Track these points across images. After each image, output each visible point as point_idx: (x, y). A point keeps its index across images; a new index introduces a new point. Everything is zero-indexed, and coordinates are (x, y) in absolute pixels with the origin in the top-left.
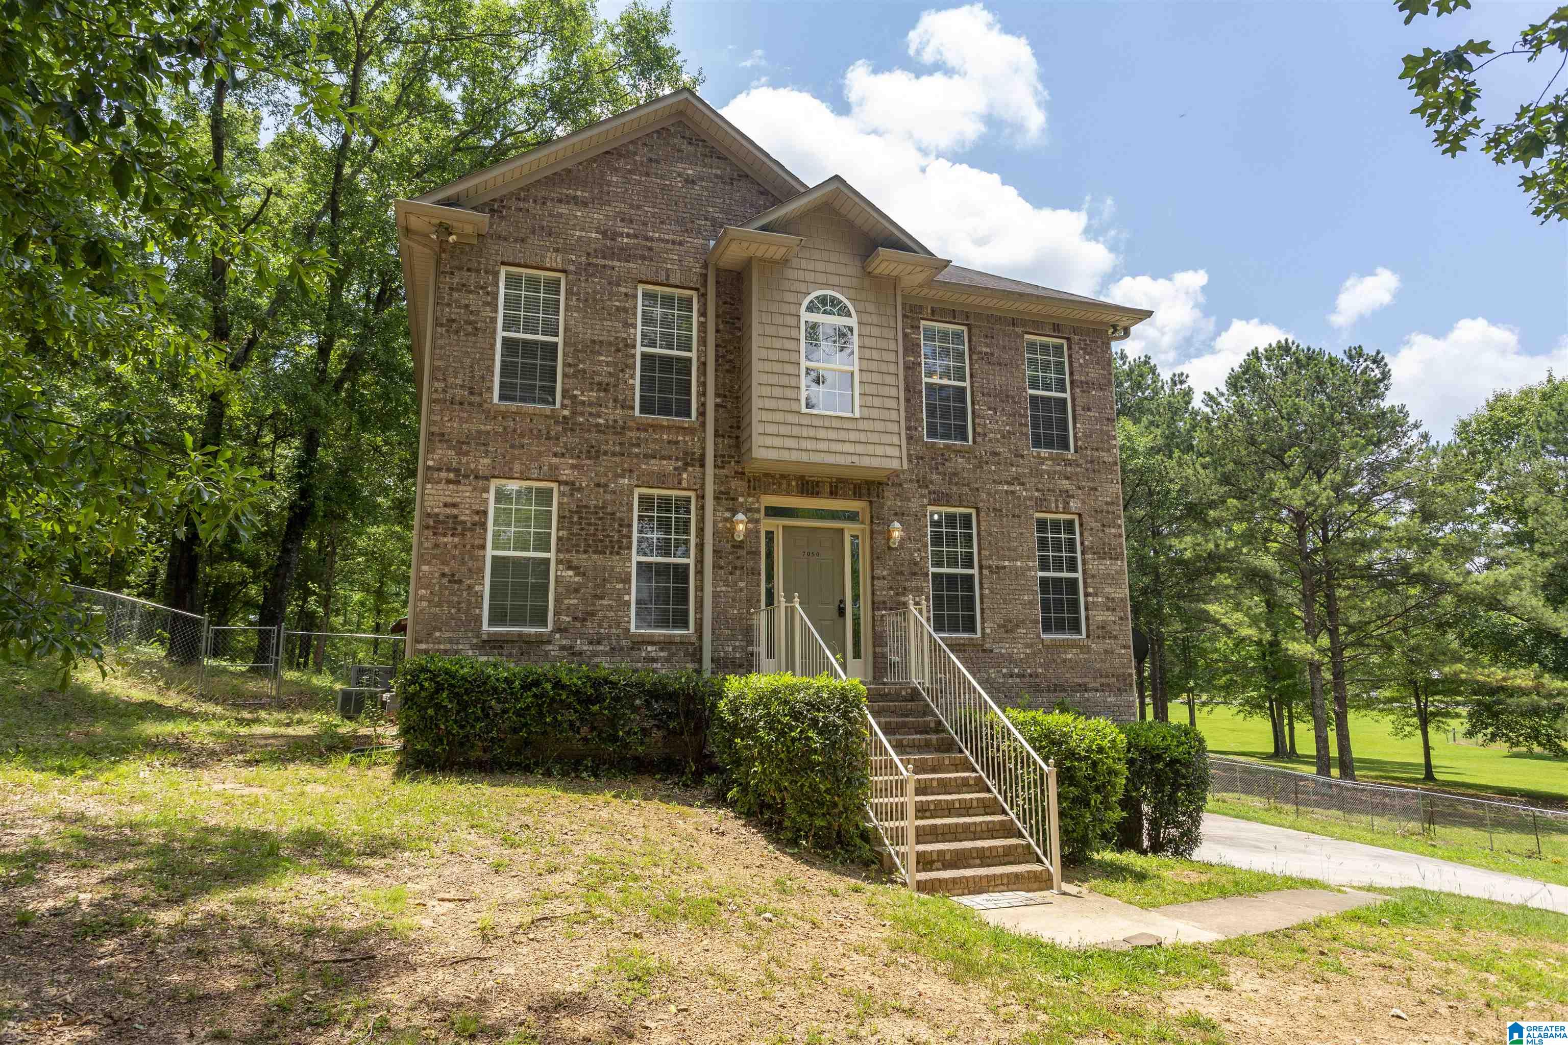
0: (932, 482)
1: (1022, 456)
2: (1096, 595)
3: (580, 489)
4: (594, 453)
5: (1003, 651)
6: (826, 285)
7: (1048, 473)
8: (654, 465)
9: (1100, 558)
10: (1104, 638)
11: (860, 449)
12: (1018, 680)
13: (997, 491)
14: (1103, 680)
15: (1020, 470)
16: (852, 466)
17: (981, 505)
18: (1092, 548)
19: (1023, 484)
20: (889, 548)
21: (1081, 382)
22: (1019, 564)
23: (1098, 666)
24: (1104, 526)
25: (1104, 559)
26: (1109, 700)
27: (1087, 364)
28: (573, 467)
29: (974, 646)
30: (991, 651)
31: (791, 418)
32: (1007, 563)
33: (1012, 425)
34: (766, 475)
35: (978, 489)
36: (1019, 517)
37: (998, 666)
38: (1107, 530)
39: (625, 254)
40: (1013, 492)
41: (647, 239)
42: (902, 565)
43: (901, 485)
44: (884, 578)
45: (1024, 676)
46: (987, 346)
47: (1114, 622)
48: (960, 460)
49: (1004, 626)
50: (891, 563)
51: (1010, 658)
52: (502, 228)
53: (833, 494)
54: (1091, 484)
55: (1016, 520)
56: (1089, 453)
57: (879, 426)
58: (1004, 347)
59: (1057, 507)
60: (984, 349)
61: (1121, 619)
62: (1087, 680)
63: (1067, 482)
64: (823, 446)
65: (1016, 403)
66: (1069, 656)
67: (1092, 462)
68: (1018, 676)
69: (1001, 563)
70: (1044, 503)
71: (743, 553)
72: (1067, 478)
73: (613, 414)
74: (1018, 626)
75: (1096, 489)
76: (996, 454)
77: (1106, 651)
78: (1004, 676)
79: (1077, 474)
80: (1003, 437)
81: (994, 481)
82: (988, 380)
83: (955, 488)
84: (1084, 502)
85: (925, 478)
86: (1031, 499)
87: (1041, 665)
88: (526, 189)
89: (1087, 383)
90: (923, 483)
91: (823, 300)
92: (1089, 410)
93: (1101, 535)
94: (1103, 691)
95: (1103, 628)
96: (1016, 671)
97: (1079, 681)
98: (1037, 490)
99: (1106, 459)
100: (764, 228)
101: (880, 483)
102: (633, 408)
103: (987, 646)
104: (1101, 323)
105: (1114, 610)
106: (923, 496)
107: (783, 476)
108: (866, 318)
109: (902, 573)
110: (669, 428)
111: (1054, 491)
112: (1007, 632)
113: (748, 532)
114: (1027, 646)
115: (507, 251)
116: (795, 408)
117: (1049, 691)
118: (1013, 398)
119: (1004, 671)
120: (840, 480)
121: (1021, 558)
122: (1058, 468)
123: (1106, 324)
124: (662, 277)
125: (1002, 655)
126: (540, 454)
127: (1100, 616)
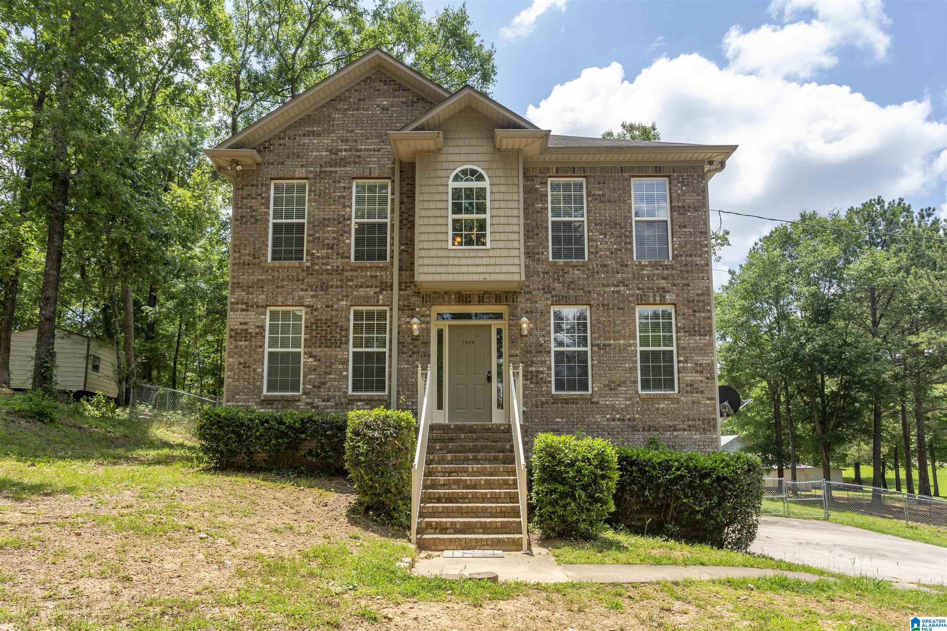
0: (554, 289)
1: (627, 266)
2: (686, 362)
3: (316, 310)
4: (325, 287)
5: (608, 403)
6: (468, 162)
7: (648, 276)
8: (362, 292)
9: (690, 335)
10: (692, 392)
11: (490, 269)
12: (619, 423)
13: (605, 292)
14: (691, 423)
15: (624, 276)
16: (485, 281)
17: (592, 302)
18: (684, 328)
19: (627, 286)
20: (522, 336)
21: (679, 207)
22: (622, 342)
23: (686, 413)
24: (695, 311)
25: (695, 335)
26: (695, 437)
27: (684, 193)
28: (312, 296)
29: (585, 399)
30: (598, 403)
31: (441, 253)
32: (612, 342)
33: (619, 244)
34: (434, 293)
35: (590, 292)
36: (622, 309)
37: (603, 413)
38: (697, 315)
39: (344, 162)
40: (618, 292)
41: (357, 150)
42: (531, 346)
43: (531, 293)
44: (517, 356)
45: (624, 420)
46: (600, 189)
47: (701, 381)
48: (576, 272)
49: (608, 386)
50: (522, 345)
51: (613, 408)
52: (270, 157)
53: (481, 301)
54: (684, 282)
55: (621, 311)
56: (683, 259)
57: (504, 253)
58: (614, 189)
59: (655, 300)
60: (597, 192)
61: (708, 378)
62: (676, 423)
63: (664, 282)
64: (464, 269)
65: (622, 228)
66: (661, 406)
67: (686, 265)
68: (619, 420)
69: (608, 342)
70: (644, 298)
71: (419, 343)
72: (664, 278)
73: (336, 262)
74: (620, 385)
75: (689, 285)
76: (605, 266)
77: (693, 402)
78: (608, 420)
79: (672, 275)
80: (612, 253)
81: (603, 285)
82: (600, 213)
83: (572, 292)
84: (678, 295)
85: (549, 286)
86: (633, 295)
87: (638, 412)
88: (284, 131)
89: (683, 207)
90: (547, 290)
91: (464, 172)
92: (685, 227)
93: (692, 318)
94: (690, 430)
95: (691, 385)
96: (618, 416)
97: (670, 423)
98: (638, 289)
99: (698, 262)
100: (417, 129)
101: (515, 292)
102: (349, 258)
103: (595, 400)
104: (697, 161)
105: (701, 372)
106: (547, 299)
107: (446, 293)
108: (496, 180)
109: (531, 352)
110: (371, 268)
111: (652, 289)
112: (611, 389)
113: (421, 330)
114: (627, 399)
115: (273, 171)
116: (444, 246)
117: (644, 430)
118: (620, 224)
119: (608, 416)
120: (486, 292)
121: (624, 338)
122: (656, 272)
123: (703, 161)
124: (367, 174)
125: (607, 406)
126: (293, 290)
127: (689, 377)
